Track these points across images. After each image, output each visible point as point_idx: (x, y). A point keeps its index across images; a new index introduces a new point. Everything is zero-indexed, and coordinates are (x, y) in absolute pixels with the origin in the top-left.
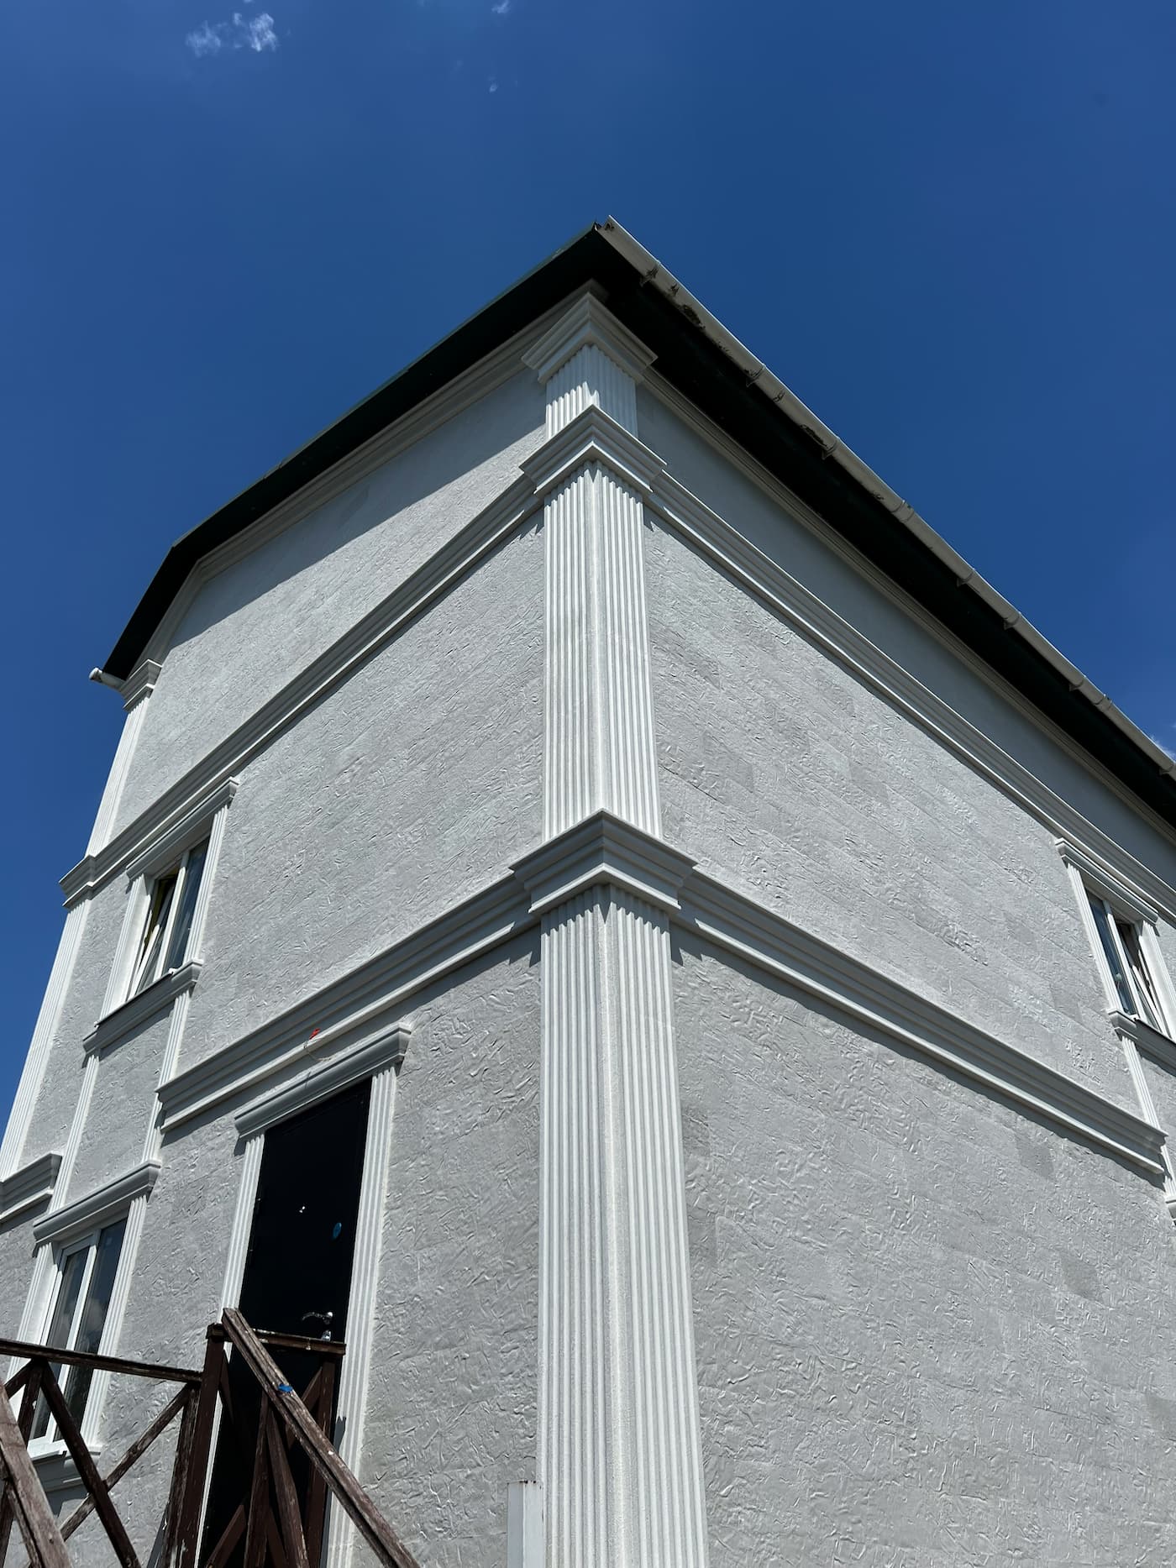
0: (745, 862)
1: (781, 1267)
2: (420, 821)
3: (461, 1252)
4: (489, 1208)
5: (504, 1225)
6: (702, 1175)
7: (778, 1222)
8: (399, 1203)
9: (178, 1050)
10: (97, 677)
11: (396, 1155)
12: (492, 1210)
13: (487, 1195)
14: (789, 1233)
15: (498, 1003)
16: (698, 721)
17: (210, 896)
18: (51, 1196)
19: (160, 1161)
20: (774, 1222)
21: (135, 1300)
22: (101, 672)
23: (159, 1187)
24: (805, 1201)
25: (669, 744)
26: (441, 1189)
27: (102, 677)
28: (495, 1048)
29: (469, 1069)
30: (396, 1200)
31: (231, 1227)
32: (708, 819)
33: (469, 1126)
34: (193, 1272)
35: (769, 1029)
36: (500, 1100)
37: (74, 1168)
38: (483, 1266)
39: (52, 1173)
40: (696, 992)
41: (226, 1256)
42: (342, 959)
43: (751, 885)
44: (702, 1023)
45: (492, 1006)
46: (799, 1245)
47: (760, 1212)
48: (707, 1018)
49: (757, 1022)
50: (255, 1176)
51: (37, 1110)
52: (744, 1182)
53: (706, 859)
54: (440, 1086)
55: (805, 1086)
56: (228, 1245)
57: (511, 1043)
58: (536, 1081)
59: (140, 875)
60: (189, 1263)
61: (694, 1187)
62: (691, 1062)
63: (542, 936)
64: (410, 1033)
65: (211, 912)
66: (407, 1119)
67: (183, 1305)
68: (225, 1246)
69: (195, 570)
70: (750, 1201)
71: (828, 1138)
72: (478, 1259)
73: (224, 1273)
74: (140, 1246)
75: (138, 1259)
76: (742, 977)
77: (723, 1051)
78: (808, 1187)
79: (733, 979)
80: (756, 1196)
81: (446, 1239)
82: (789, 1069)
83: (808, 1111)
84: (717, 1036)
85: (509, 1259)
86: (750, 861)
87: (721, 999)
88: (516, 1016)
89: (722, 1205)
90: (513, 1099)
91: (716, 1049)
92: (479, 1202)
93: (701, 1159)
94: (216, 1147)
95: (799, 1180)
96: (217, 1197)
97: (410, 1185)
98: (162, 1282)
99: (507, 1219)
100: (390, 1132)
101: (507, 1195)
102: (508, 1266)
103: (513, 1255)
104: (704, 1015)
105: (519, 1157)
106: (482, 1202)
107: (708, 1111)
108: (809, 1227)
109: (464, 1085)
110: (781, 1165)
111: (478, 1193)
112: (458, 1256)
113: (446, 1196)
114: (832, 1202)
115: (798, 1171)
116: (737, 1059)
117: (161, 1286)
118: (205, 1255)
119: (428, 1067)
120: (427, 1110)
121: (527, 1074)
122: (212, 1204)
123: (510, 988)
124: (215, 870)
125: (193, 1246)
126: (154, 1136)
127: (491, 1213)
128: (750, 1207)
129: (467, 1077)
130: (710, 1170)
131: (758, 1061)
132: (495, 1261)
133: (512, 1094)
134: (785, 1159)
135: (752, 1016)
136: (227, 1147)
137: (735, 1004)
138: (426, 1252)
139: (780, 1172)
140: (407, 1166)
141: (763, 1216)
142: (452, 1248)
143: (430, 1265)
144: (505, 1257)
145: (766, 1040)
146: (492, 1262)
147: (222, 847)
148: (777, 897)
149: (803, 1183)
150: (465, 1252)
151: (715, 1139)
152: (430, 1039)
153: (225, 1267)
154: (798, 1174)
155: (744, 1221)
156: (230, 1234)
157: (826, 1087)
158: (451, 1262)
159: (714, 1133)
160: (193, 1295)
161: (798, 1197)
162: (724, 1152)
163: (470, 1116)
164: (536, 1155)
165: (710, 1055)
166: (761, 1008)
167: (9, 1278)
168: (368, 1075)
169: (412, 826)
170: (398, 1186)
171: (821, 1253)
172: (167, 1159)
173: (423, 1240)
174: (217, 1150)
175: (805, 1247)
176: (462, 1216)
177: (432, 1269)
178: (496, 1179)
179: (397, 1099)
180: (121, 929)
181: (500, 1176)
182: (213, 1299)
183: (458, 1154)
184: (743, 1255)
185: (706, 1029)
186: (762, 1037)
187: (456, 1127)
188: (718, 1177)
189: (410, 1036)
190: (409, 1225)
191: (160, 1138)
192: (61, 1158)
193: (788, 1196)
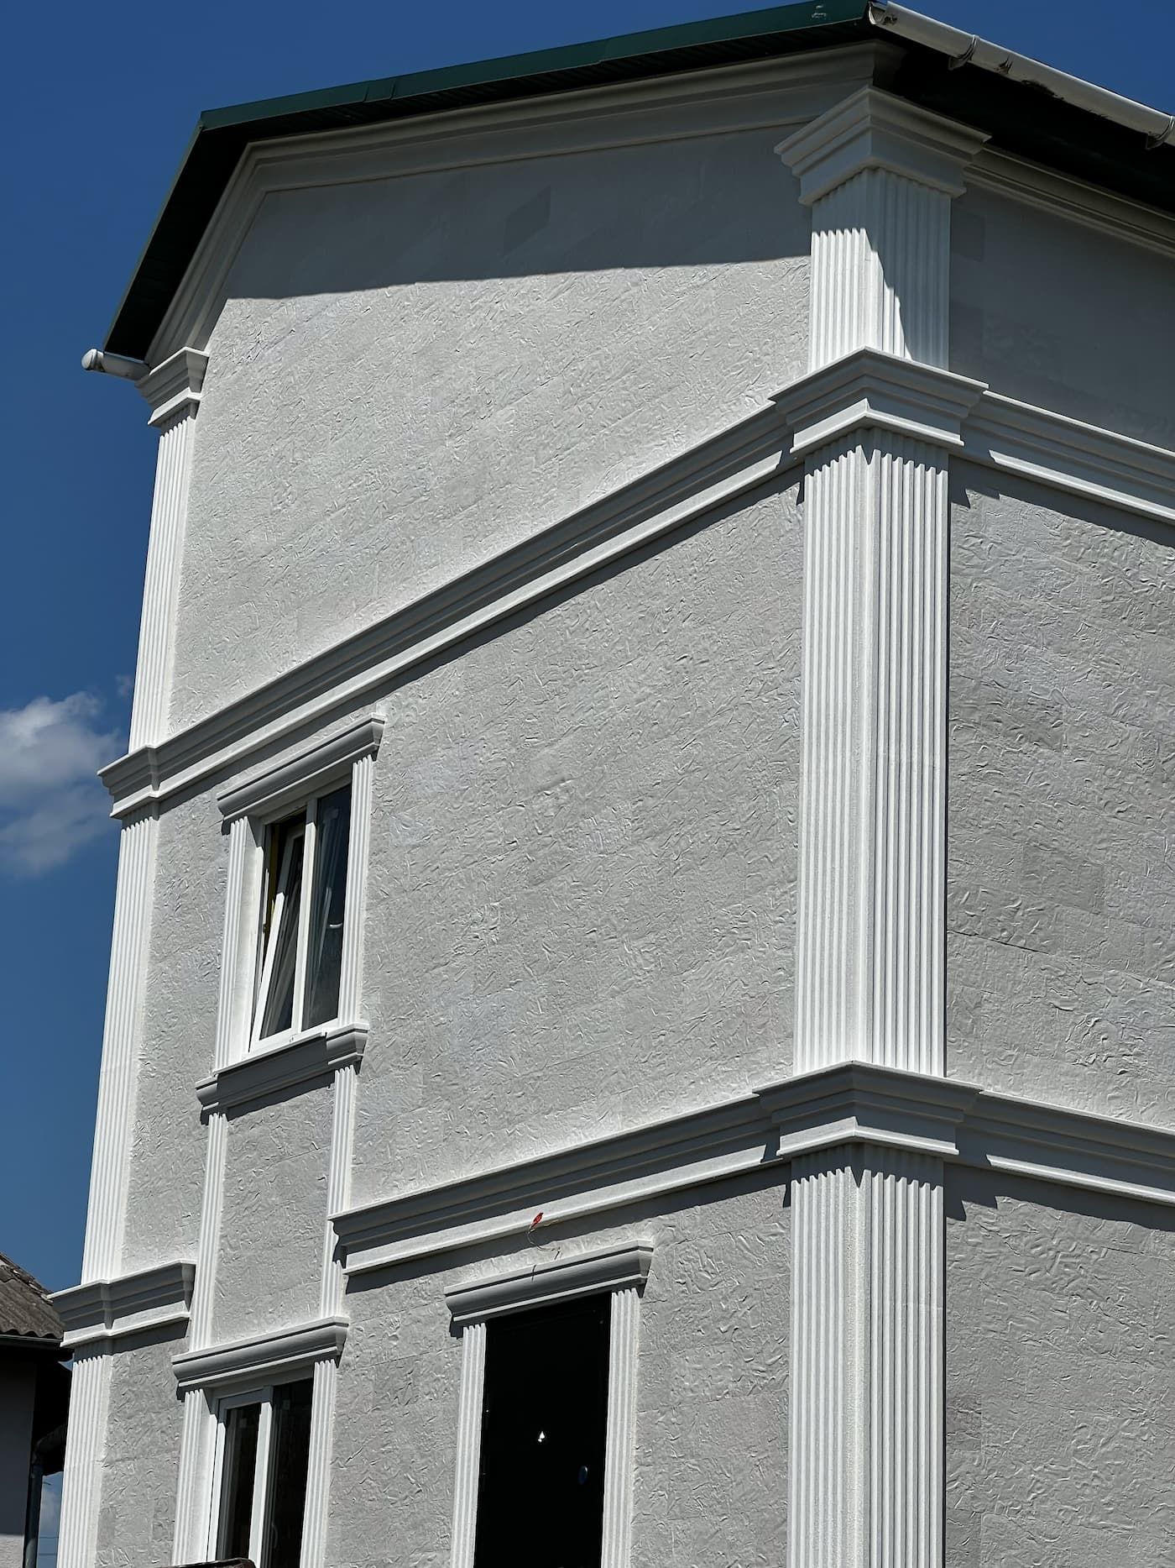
0: (1074, 1035)
1: (1063, 1561)
2: (652, 937)
3: (715, 1533)
4: (742, 1493)
5: (757, 1514)
6: (968, 1473)
7: (1067, 1510)
8: (649, 1460)
9: (350, 1156)
10: (97, 365)
11: (643, 1401)
12: (744, 1495)
13: (739, 1478)
14: (1081, 1519)
15: (747, 1249)
16: (1018, 828)
17: (364, 915)
18: (187, 1320)
19: (347, 1316)
20: (1060, 1511)
21: (340, 1499)
22: (101, 354)
23: (350, 1353)
24: (1109, 1479)
25: (965, 890)
26: (693, 1457)
27: (105, 366)
28: (745, 1306)
29: (718, 1321)
30: (646, 1455)
31: (455, 1434)
32: (1019, 988)
33: (720, 1391)
34: (413, 1480)
35: (1082, 1272)
36: (751, 1371)
37: (216, 1287)
38: (737, 1554)
39: (186, 1288)
40: (979, 1248)
41: (453, 1471)
42: (565, 1107)
43: (1079, 1069)
44: (983, 1287)
45: (742, 1251)
46: (1093, 1532)
47: (1042, 1502)
48: (991, 1279)
49: (1066, 1266)
50: (479, 1379)
51: (134, 1173)
52: (1024, 1471)
53: (1010, 1052)
54: (688, 1331)
55: (1130, 1335)
56: (455, 1459)
57: (762, 1306)
58: (786, 1361)
59: (241, 816)
60: (408, 1469)
61: (956, 1488)
62: (963, 1342)
63: (792, 1182)
64: (652, 1250)
65: (370, 944)
66: (653, 1359)
67: (406, 1520)
68: (450, 1458)
69: (245, 163)
70: (1031, 1492)
71: (1157, 1396)
72: (731, 1545)
73: (452, 1491)
74: (335, 1428)
75: (335, 1444)
76: (1050, 1210)
77: (1011, 1317)
78: (1116, 1462)
79: (1034, 1216)
80: (1039, 1485)
81: (698, 1515)
82: (1107, 1318)
83: (1128, 1367)
84: (1004, 1300)
85: (761, 1553)
86: (1082, 1031)
87: (1015, 1248)
88: (767, 1274)
89: (991, 1501)
90: (765, 1374)
91: (1000, 1317)
92: (732, 1482)
93: (968, 1454)
94: (423, 1320)
95: (1104, 1457)
96: (433, 1390)
97: (661, 1442)
98: (374, 1484)
99: (759, 1509)
100: (635, 1371)
101: (759, 1482)
102: (760, 1560)
103: (764, 1548)
104: (987, 1276)
105: (769, 1444)
106: (734, 1483)
107: (983, 1396)
108: (1111, 1509)
109: (715, 1339)
110: (1079, 1442)
111: (729, 1472)
112: (712, 1537)
113: (699, 1466)
114: (1148, 1474)
115: (1103, 1445)
116: (1029, 1322)
117: (372, 1488)
118: (426, 1463)
119: (675, 1303)
120: (675, 1356)
121: (777, 1349)
122: (427, 1398)
123: (761, 1235)
124: (366, 873)
125: (408, 1446)
126: (333, 1276)
127: (743, 1498)
128: (1029, 1499)
129: (717, 1330)
130: (979, 1465)
131: (1060, 1318)
132: (748, 1551)
133: (764, 1369)
134: (1087, 1434)
135: (1058, 1260)
136: (437, 1324)
137: (1033, 1251)
138: (680, 1525)
139: (1076, 1451)
140: (656, 1418)
141: (1047, 1506)
142: (706, 1527)
143: (685, 1540)
144: (758, 1550)
145: (1074, 1288)
146: (746, 1552)
147: (372, 832)
148: (1121, 1073)
149: (1108, 1459)
150: (718, 1535)
151: (988, 1427)
152: (675, 1266)
153: (453, 1484)
154: (1104, 1449)
155: (1019, 1516)
156: (454, 1442)
157: (1162, 1330)
158: (706, 1542)
159: (989, 1421)
160: (417, 1510)
161: (1098, 1477)
162: (999, 1440)
163: (721, 1380)
164: (786, 1446)
165: (991, 1327)
166: (1075, 1244)
167: (145, 1425)
168: (606, 1290)
169: (641, 941)
170: (647, 1439)
171: (1124, 1537)
172: (356, 1316)
173: (677, 1510)
174: (426, 1325)
175: (1101, 1533)
176: (715, 1493)
177: (687, 1545)
178: (747, 1461)
179: (641, 1331)
180: (224, 903)
181: (751, 1459)
182: (443, 1520)
183: (710, 1422)
184: (1014, 1552)
185: (988, 1294)
186: (1072, 1284)
187: (707, 1389)
188: (989, 1471)
189: (652, 1254)
190: (662, 1488)
191: (343, 1283)
192: (194, 1267)
193: (1084, 1478)
